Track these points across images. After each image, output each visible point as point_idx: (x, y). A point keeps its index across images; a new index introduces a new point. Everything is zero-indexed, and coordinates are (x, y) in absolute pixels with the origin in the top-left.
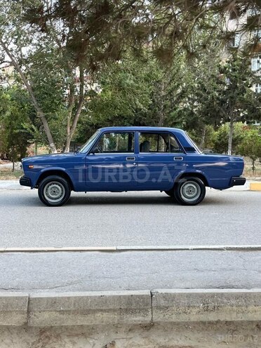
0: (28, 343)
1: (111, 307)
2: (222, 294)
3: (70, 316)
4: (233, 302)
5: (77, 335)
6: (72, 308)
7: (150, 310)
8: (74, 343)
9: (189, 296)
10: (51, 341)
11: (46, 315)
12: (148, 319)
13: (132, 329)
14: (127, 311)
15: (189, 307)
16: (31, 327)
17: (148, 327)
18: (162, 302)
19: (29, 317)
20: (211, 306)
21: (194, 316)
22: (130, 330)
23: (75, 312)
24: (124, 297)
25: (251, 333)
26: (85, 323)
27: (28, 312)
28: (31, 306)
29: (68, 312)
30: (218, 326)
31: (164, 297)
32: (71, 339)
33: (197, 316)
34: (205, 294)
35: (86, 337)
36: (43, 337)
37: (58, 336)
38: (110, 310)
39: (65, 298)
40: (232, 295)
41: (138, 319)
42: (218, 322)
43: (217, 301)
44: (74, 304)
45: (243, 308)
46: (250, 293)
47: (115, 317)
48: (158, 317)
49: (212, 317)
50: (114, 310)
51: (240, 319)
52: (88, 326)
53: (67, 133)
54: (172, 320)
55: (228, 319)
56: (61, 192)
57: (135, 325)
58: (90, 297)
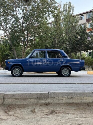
0: (3, 110)
1: (34, 97)
2: (75, 93)
3: (19, 100)
4: (78, 95)
5: (21, 107)
6: (20, 97)
7: (48, 98)
8: (20, 110)
9: (62, 93)
10: (12, 109)
11: (10, 100)
12: (47, 102)
13: (41, 105)
14: (40, 98)
15: (62, 97)
16: (4, 105)
17: (47, 105)
18: (53, 96)
19: (4, 101)
20: (70, 97)
21: (64, 101)
22: (41, 106)
23: (21, 99)
24: (39, 93)
25: (85, 107)
26: (25, 103)
27: (4, 99)
28: (5, 97)
29: (18, 99)
30: (73, 105)
31: (53, 94)
32: (19, 108)
33: (65, 101)
34: (68, 93)
35: (25, 108)
36: (9, 108)
37: (14, 108)
38: (34, 98)
39: (17, 94)
40: (78, 93)
41: (44, 101)
42: (73, 103)
43: (73, 95)
44: (21, 96)
45: (82, 98)
46: (84, 93)
47: (35, 101)
48: (51, 101)
49: (71, 101)
50: (35, 98)
51: (81, 102)
52: (25, 104)
53: (22, 54)
54: (56, 102)
55: (77, 102)
56: (19, 72)
57: (42, 104)
58: (27, 94)
